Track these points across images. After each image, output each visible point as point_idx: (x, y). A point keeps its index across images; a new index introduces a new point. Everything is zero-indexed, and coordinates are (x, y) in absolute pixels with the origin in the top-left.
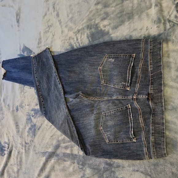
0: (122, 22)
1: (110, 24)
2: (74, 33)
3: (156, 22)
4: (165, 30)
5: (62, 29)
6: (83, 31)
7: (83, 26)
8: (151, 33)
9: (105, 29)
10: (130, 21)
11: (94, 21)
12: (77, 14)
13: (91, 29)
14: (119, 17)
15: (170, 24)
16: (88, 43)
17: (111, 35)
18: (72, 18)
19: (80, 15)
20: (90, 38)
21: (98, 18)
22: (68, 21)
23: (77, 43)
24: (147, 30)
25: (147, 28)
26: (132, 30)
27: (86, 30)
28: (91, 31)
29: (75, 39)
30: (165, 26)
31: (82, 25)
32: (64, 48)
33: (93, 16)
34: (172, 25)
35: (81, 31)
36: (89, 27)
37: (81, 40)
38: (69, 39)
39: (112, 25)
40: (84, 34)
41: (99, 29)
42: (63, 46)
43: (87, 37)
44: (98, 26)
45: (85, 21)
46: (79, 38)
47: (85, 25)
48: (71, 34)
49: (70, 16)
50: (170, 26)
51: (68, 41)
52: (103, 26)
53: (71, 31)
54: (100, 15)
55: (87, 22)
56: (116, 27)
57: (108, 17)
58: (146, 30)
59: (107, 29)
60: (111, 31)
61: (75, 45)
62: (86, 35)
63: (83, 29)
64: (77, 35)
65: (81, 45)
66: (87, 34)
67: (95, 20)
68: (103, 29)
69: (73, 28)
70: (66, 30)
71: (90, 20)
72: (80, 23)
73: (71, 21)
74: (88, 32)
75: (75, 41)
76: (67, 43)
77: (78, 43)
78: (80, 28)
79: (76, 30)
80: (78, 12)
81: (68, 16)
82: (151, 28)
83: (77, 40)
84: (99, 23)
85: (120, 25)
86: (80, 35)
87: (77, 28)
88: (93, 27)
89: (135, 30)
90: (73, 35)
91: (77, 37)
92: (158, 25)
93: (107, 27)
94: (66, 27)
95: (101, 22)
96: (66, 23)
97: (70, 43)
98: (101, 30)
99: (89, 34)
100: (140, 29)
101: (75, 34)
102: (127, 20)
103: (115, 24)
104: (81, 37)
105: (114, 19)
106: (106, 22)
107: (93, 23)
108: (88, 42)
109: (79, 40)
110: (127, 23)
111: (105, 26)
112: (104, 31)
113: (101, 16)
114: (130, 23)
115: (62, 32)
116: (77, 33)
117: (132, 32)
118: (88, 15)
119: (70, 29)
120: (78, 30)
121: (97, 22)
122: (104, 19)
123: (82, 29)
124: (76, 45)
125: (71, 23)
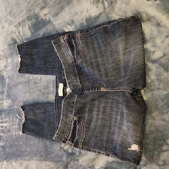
0: (62, 8)
1: (50, 12)
2: (15, 26)
3: (95, 3)
4: (105, 9)
5: (2, 24)
6: (24, 23)
7: (24, 18)
8: (91, 14)
9: (45, 17)
10: (70, 6)
11: (33, 11)
12: (15, 7)
13: (31, 20)
14: (58, 4)
15: (108, 2)
16: (31, 35)
17: (53, 22)
18: (10, 12)
19: (18, 7)
20: (32, 30)
21: (37, 7)
22: (7, 15)
23: (19, 37)
24: (88, 12)
25: (87, 10)
26: (73, 14)
27: (27, 22)
28: (32, 22)
29: (17, 33)
30: (104, 5)
31: (22, 17)
32: (6, 44)
33: (32, 6)
34: (110, 3)
35: (22, 24)
36: (30, 18)
37: (23, 33)
38: (10, 33)
39: (52, 12)
40: (25, 26)
41: (40, 18)
42: (6, 42)
43: (29, 28)
44: (38, 16)
45: (24, 12)
46: (21, 30)
47: (25, 17)
48: (12, 28)
49: (9, 10)
50: (108, 3)
51: (10, 36)
52: (44, 15)
53: (12, 25)
54: (38, 4)
55: (27, 13)
56: (56, 14)
57: (47, 5)
58: (86, 12)
59: (48, 17)
60: (52, 19)
61: (17, 39)
62: (27, 27)
63: (24, 21)
64: (19, 28)
65: (23, 38)
66: (29, 26)
67: (35, 10)
68: (44, 18)
69: (13, 22)
70: (6, 25)
71: (29, 11)
72: (20, 16)
73: (10, 15)
74: (29, 23)
75: (17, 34)
76: (9, 38)
77: (21, 36)
78: (20, 21)
79: (17, 23)
80: (16, 4)
81: (6, 11)
82: (91, 10)
83: (19, 33)
84: (38, 12)
85: (61, 11)
86: (21, 28)
87: (17, 21)
88: (34, 18)
89: (76, 14)
90: (14, 29)
91: (19, 31)
92: (97, 5)
93: (47, 15)
94: (6, 21)
95: (41, 12)
96: (6, 17)
97: (13, 38)
98: (42, 19)
99: (30, 25)
100: (81, 13)
101: (16, 28)
102: (66, 5)
103: (55, 11)
104: (23, 30)
105: (53, 7)
106: (46, 11)
107: (33, 14)
108: (31, 33)
109: (21, 33)
110: (67, 9)
111: (45, 15)
112: (45, 20)
113: (40, 5)
114: (69, 8)
115: (3, 27)
116: (18, 26)
117: (73, 16)
118: (27, 6)
119: (11, 23)
120: (19, 23)
121: (36, 12)
122: (43, 8)
123: (22, 21)
124: (19, 38)
125: (11, 17)
